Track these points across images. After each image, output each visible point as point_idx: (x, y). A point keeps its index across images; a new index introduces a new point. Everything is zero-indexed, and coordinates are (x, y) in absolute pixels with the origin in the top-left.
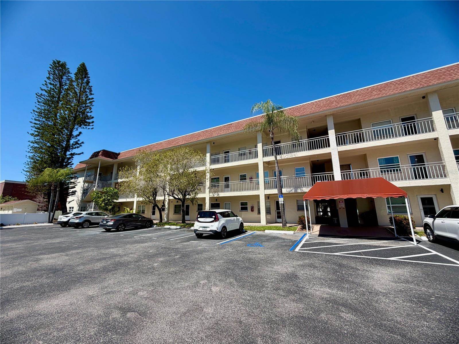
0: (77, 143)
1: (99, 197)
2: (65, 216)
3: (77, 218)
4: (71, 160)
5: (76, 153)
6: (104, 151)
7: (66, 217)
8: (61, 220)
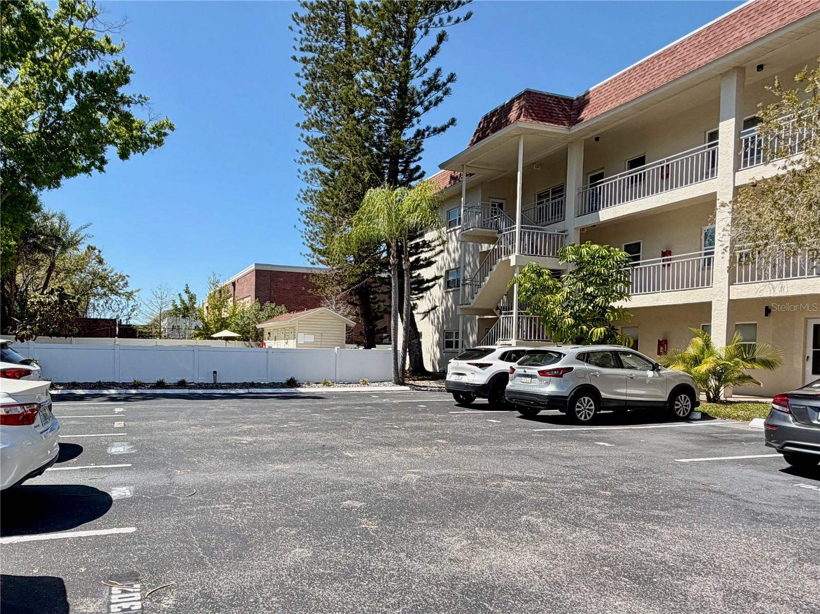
0: (432, 85)
1: (546, 290)
2: (476, 365)
3: (542, 373)
4: (415, 161)
5: (433, 126)
6: (528, 95)
7: (482, 366)
8: (464, 380)
